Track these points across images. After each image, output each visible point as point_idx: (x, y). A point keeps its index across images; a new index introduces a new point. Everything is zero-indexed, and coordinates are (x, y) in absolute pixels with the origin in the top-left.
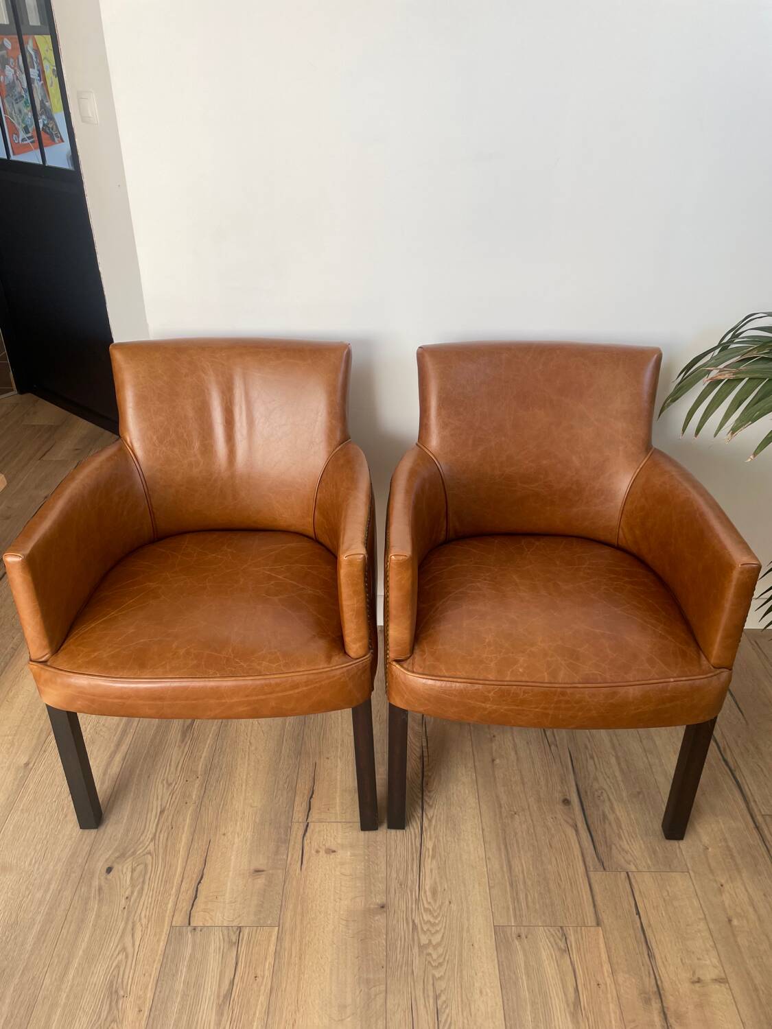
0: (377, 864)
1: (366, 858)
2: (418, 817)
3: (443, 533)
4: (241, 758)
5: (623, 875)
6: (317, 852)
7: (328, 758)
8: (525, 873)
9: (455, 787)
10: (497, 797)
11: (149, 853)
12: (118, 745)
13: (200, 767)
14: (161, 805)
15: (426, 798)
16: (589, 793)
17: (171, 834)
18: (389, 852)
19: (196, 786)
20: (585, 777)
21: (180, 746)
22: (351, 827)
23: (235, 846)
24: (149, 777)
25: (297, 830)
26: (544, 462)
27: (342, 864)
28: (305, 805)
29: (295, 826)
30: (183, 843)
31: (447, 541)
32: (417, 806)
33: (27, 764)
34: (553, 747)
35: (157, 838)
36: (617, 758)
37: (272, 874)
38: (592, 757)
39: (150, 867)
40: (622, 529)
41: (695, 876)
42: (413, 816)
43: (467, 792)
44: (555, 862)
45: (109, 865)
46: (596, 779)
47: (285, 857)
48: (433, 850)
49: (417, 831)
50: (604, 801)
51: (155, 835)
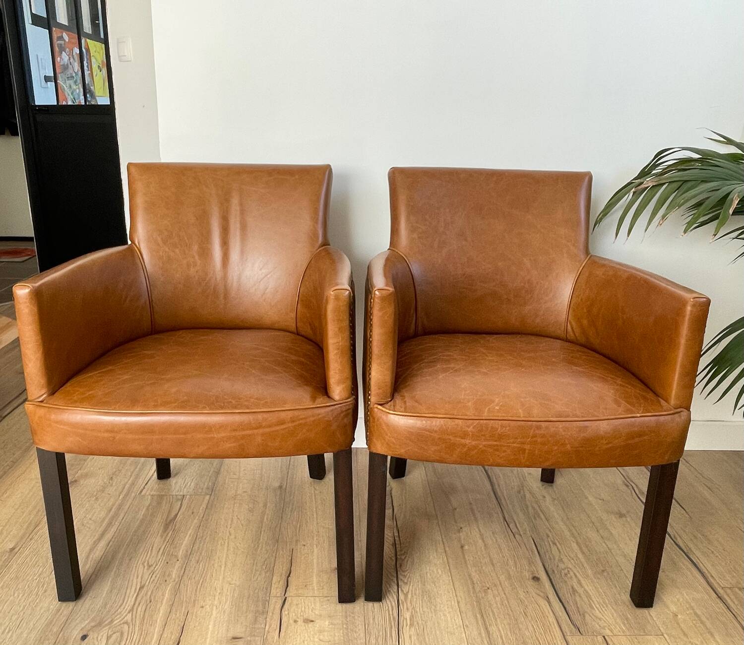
0: (356, 632)
1: (345, 626)
2: (394, 592)
3: (413, 326)
4: (221, 545)
5: (600, 639)
6: (295, 621)
7: (304, 545)
8: (504, 639)
9: (428, 568)
10: (470, 576)
11: (126, 623)
12: (102, 535)
13: (181, 553)
14: (141, 582)
15: (400, 577)
16: (556, 572)
17: (148, 606)
18: (367, 622)
19: (176, 567)
20: (550, 559)
21: (162, 536)
22: (328, 600)
23: (213, 617)
24: (130, 560)
25: (275, 603)
26: (500, 264)
27: (321, 631)
28: (283, 583)
29: (273, 600)
30: (161, 615)
31: (416, 335)
32: (393, 584)
33: (12, 549)
34: (516, 536)
35: (135, 610)
36: (577, 543)
37: (250, 641)
38: (555, 544)
39: (126, 634)
40: (570, 323)
41: (670, 638)
42: (389, 591)
43: (440, 571)
44: (532, 629)
45: (85, 633)
46: (561, 560)
47: (263, 626)
48: (410, 620)
49: (393, 604)
50: (571, 577)
51: (133, 608)
